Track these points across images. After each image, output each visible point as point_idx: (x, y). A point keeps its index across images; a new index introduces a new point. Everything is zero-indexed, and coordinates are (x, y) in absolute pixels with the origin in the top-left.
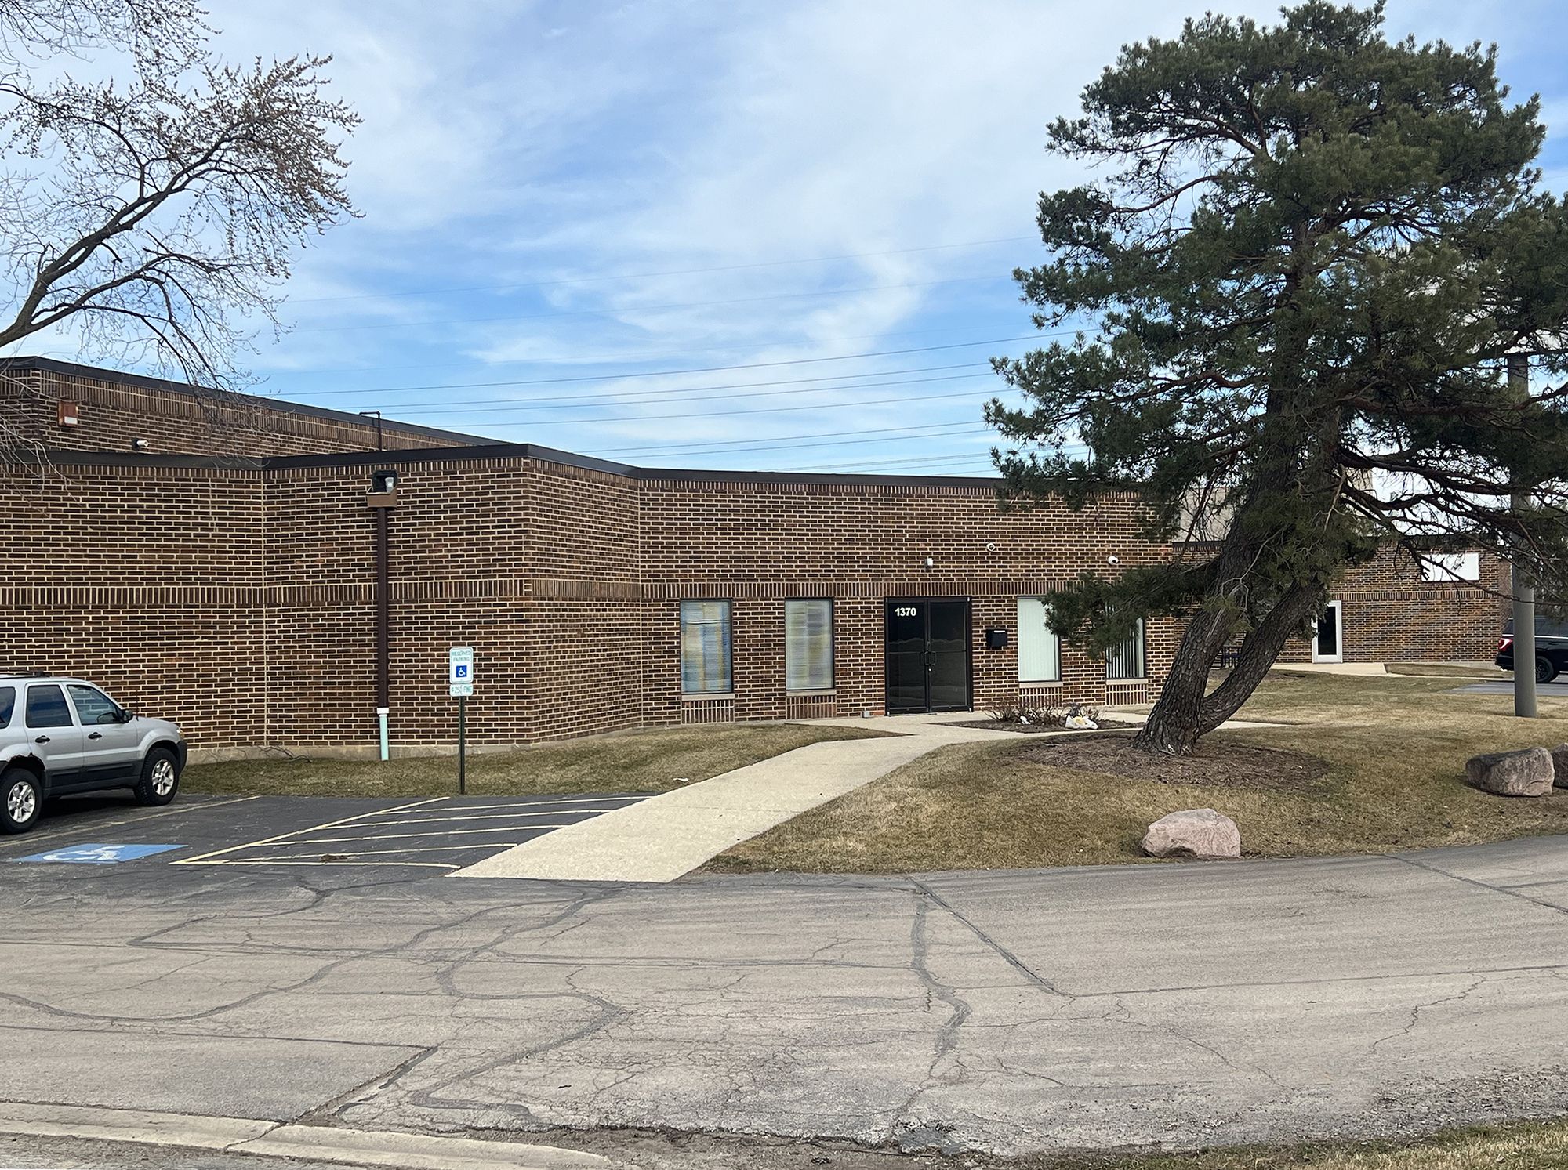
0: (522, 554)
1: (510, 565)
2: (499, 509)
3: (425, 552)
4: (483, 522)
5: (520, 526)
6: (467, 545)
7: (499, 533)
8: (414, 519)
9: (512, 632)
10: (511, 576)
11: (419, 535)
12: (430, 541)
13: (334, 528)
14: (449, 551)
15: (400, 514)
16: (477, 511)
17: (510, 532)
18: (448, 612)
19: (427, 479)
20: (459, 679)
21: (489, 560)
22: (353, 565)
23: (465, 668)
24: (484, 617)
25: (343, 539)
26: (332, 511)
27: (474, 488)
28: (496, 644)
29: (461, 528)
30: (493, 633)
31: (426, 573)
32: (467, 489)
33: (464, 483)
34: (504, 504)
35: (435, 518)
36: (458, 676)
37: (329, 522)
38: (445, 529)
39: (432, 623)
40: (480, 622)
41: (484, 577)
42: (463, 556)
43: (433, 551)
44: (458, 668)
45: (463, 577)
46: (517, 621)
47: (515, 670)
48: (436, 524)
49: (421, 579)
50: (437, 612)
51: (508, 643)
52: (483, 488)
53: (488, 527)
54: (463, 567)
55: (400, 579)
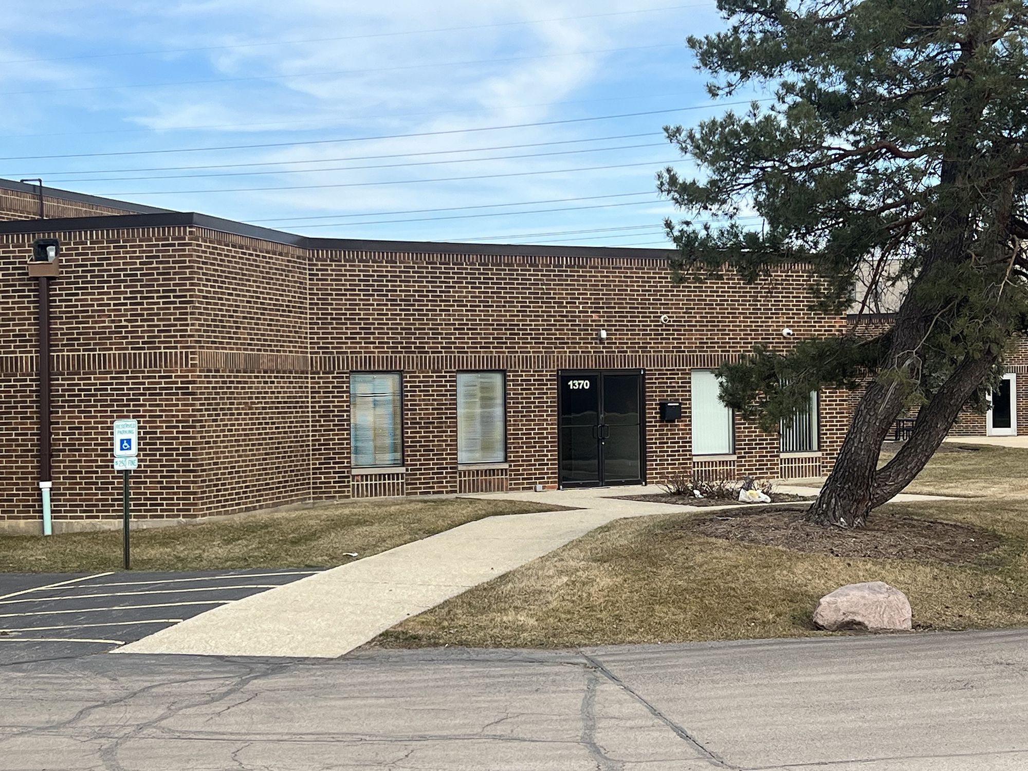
0: (187, 325)
1: (176, 336)
2: (164, 280)
3: (88, 322)
4: (148, 292)
5: (185, 296)
6: (132, 315)
7: (164, 303)
8: (76, 289)
9: (177, 405)
10: (176, 348)
11: (82, 306)
12: (93, 311)
14: (113, 321)
15: (62, 284)
16: (142, 280)
17: (175, 303)
18: (111, 384)
19: (90, 248)
20: (123, 452)
21: (153, 331)
22: (14, 336)
23: (129, 441)
24: (149, 389)
25: (3, 309)
27: (138, 258)
28: (161, 416)
29: (125, 298)
30: (158, 405)
31: (89, 344)
32: (131, 258)
33: (127, 252)
34: (169, 274)
35: (98, 288)
36: (122, 449)
38: (108, 299)
39: (96, 395)
40: (144, 395)
41: (149, 348)
42: (127, 327)
43: (96, 322)
44: (122, 441)
45: (127, 349)
46: (183, 394)
47: (181, 444)
48: (99, 294)
49: (84, 350)
50: (101, 384)
51: (173, 416)
52: (147, 257)
53: (152, 298)
54: (127, 338)
55: (63, 351)
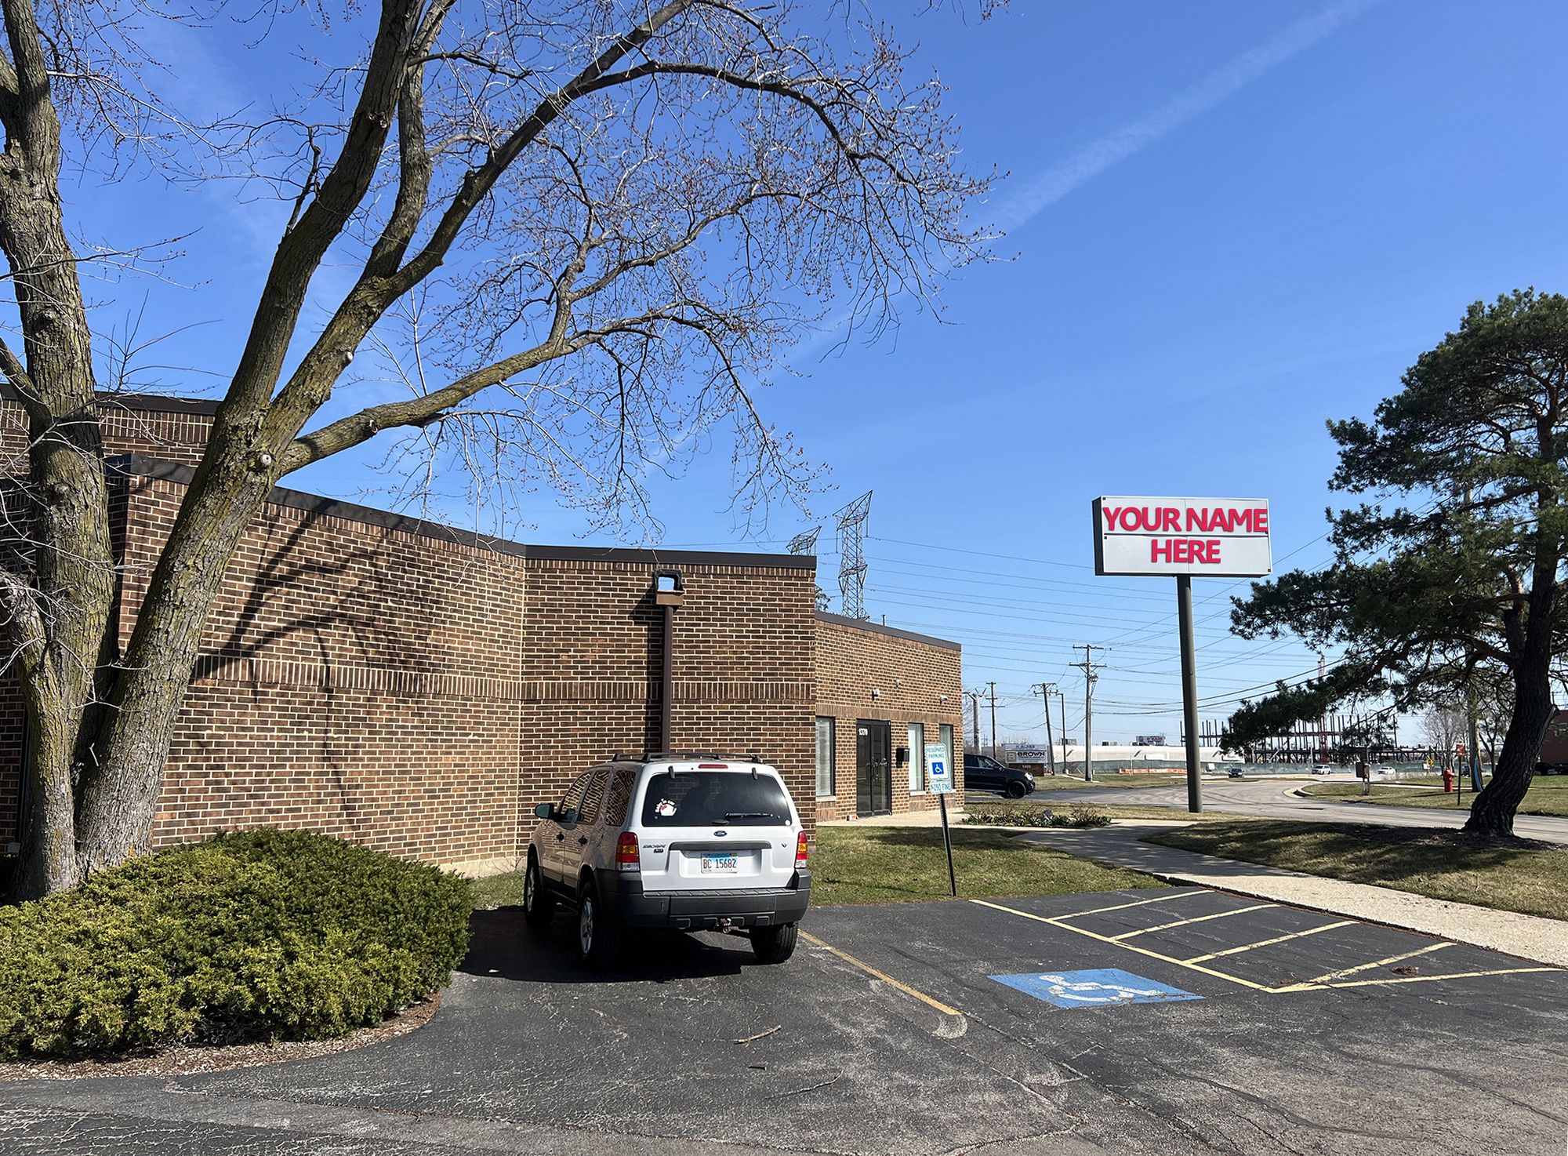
0: (808, 659)
1: (797, 669)
2: (786, 616)
3: (709, 652)
4: (770, 626)
5: (807, 633)
6: (754, 647)
7: (786, 638)
8: (697, 619)
9: (797, 735)
10: (797, 680)
11: (703, 636)
12: (714, 642)
13: (609, 623)
14: (735, 653)
15: (683, 613)
16: (765, 616)
17: (797, 638)
18: (732, 713)
19: (712, 582)
20: (937, 776)
21: (775, 664)
22: (629, 662)
23: (940, 765)
24: (770, 719)
25: (618, 635)
26: (608, 606)
27: (761, 594)
28: (781, 745)
29: (747, 631)
30: (778, 735)
31: (710, 674)
32: (754, 594)
33: (751, 588)
34: (792, 611)
35: (721, 620)
36: (935, 773)
37: (602, 617)
38: (730, 631)
39: (715, 724)
40: (765, 724)
41: (770, 680)
42: (748, 658)
43: (718, 653)
44: (934, 765)
45: (748, 679)
46: (803, 724)
47: (800, 772)
48: (721, 625)
49: (705, 679)
50: (721, 713)
51: (793, 745)
52: (770, 594)
53: (775, 632)
54: (748, 669)
55: (682, 679)
